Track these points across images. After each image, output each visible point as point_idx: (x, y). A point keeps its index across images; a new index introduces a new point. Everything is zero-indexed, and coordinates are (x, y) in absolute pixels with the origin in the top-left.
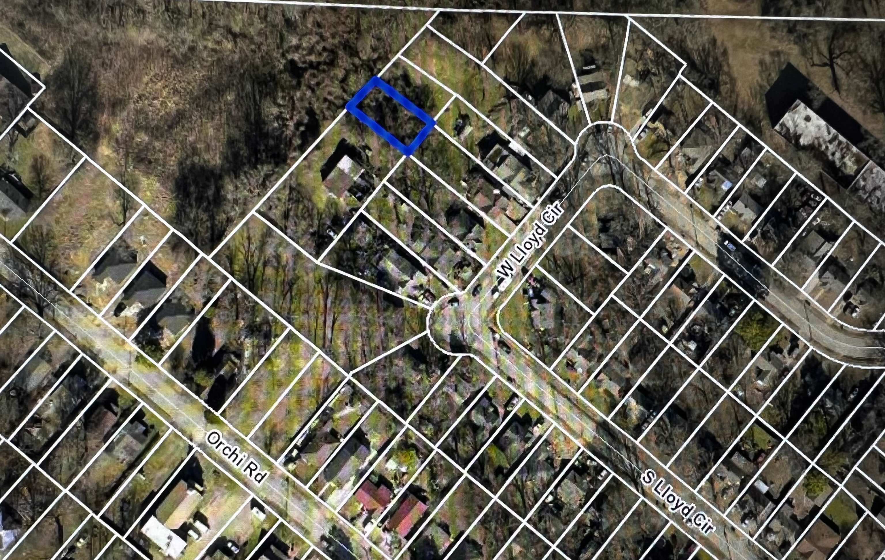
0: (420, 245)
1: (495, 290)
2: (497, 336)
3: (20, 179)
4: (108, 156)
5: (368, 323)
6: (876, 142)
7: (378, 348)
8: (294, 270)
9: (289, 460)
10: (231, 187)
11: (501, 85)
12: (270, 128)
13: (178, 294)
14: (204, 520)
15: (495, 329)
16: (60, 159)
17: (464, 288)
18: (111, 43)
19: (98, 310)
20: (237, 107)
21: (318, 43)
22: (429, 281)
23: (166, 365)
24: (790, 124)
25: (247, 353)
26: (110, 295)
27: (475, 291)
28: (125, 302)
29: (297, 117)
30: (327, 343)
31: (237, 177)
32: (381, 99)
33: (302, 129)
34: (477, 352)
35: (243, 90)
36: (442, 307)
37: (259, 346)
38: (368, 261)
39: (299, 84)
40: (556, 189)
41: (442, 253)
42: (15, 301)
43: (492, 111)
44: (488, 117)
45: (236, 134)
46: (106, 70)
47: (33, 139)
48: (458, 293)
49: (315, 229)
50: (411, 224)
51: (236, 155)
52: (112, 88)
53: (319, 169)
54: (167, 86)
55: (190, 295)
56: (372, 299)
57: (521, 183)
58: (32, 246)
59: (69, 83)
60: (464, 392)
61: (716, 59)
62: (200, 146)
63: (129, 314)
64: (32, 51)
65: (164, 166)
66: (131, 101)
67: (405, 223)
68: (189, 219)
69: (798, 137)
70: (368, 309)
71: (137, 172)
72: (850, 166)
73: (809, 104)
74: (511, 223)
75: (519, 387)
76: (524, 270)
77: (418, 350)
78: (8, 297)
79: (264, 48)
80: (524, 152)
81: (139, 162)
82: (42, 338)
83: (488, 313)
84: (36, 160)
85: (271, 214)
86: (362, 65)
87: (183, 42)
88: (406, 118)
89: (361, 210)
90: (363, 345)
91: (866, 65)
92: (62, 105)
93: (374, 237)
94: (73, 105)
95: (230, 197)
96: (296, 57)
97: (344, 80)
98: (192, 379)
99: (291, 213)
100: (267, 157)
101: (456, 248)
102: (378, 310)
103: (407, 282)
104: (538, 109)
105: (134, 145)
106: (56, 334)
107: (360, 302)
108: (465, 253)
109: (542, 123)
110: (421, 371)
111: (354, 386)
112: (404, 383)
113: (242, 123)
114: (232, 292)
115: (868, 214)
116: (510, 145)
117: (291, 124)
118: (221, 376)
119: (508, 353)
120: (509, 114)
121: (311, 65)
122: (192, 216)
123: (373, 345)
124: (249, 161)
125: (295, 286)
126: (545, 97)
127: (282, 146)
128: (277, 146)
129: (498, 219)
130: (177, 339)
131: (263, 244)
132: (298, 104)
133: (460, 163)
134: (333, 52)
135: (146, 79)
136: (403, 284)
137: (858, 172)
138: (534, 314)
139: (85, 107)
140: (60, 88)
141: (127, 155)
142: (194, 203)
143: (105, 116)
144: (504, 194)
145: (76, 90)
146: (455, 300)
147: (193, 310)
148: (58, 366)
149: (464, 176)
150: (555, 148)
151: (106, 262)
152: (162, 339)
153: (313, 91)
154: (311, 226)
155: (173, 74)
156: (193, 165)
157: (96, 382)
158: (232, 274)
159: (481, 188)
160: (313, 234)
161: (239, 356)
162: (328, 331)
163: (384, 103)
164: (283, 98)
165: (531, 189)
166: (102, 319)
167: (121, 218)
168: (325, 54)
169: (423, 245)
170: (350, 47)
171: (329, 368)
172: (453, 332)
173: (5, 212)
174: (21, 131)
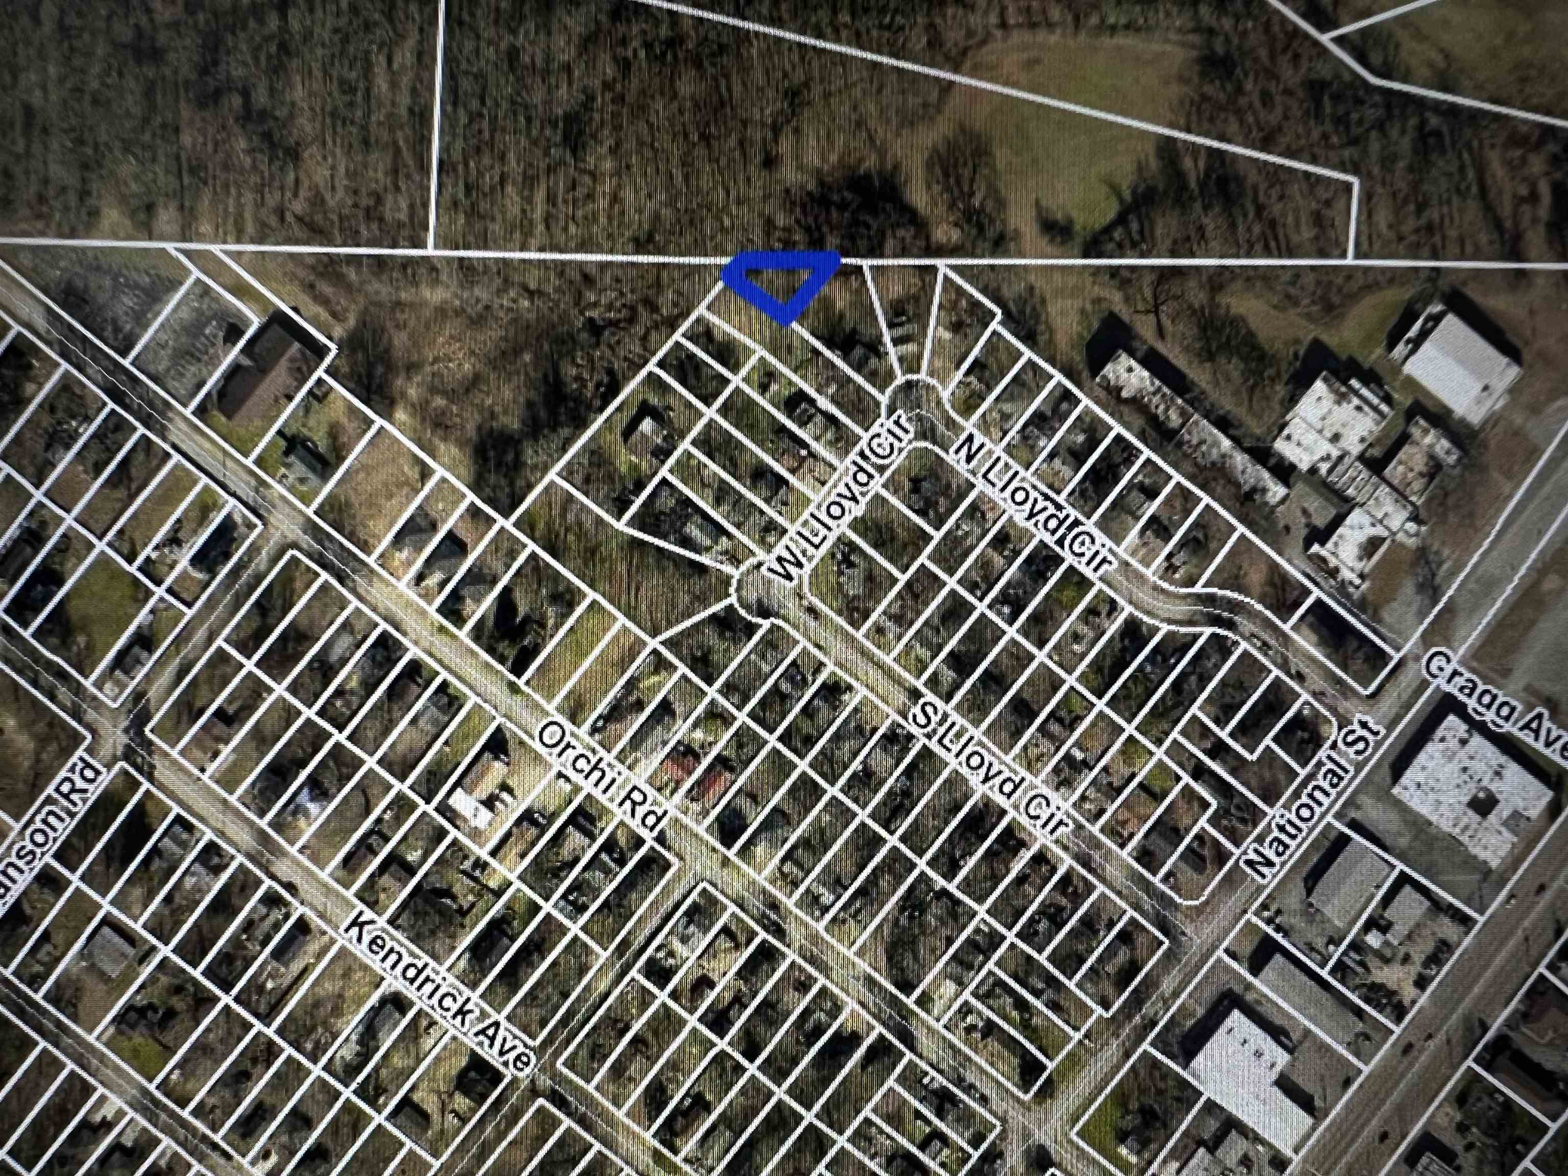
0: (724, 509)
2: (805, 603)
3: (316, 447)
4: (404, 420)
6: (1203, 392)
7: (683, 615)
8: (596, 536)
9: (594, 730)
10: (530, 452)
12: (570, 389)
13: (479, 564)
14: (510, 791)
16: (354, 425)
18: (405, 304)
19: (399, 579)
20: (534, 368)
21: (617, 299)
22: (734, 546)
23: (469, 634)
24: (1111, 376)
25: (551, 622)
28: (425, 572)
29: (597, 378)
30: (632, 610)
32: (686, 358)
33: (602, 388)
34: (785, 619)
35: (541, 350)
36: (748, 572)
37: (562, 614)
38: (672, 525)
39: (598, 343)
41: (748, 517)
42: (315, 570)
43: (798, 367)
44: (794, 373)
46: (400, 331)
47: (328, 405)
48: (764, 557)
49: (616, 492)
50: (715, 488)
51: (535, 418)
52: (406, 350)
53: (621, 432)
54: (462, 348)
55: (490, 563)
56: (676, 565)
57: (829, 443)
58: (331, 516)
59: (363, 346)
61: (1034, 309)
62: (498, 409)
63: (430, 583)
64: (324, 315)
65: (462, 432)
66: (426, 365)
67: (709, 487)
68: (488, 486)
69: (1119, 389)
70: (673, 576)
71: (435, 438)
72: (1175, 419)
73: (1132, 354)
74: (817, 484)
75: (826, 655)
77: (724, 618)
78: (308, 567)
79: (562, 306)
80: (832, 410)
81: (436, 427)
82: (343, 610)
84: (331, 427)
85: (571, 477)
86: (662, 322)
87: (478, 300)
88: (709, 375)
90: (668, 612)
91: (1194, 312)
92: (356, 369)
93: (677, 502)
94: (367, 369)
95: (528, 460)
96: (595, 314)
97: (644, 338)
98: (495, 648)
99: (593, 476)
100: (566, 419)
101: (762, 512)
102: (683, 577)
103: (712, 546)
104: (846, 365)
105: (431, 410)
106: (357, 605)
107: (664, 568)
108: (770, 517)
109: (849, 380)
110: (727, 639)
111: (659, 654)
112: (709, 651)
113: (540, 385)
114: (533, 559)
115: (1190, 469)
116: (817, 404)
117: (590, 385)
118: (524, 645)
119: (817, 619)
120: (816, 371)
121: (611, 323)
122: (491, 482)
123: (677, 612)
124: (549, 424)
125: (598, 553)
126: (854, 351)
127: (581, 407)
128: (576, 407)
129: (805, 481)
130: (479, 609)
131: (565, 509)
132: (598, 364)
134: (633, 309)
135: (441, 341)
136: (708, 549)
137: (1183, 425)
138: (842, 579)
139: (380, 370)
140: (353, 351)
142: (493, 469)
143: (400, 380)
144: (812, 455)
145: (370, 354)
146: (761, 565)
147: (494, 578)
148: (359, 638)
149: (770, 436)
150: (863, 405)
151: (405, 531)
152: (465, 608)
153: (613, 349)
154: (613, 489)
155: (468, 336)
156: (491, 430)
157: (398, 653)
158: (534, 541)
159: (788, 449)
161: (543, 625)
162: (632, 598)
163: (687, 361)
164: (582, 358)
165: (839, 449)
166: (404, 589)
167: (418, 485)
168: (624, 311)
169: (728, 509)
170: (650, 303)
171: (632, 634)
172: (760, 598)
173: (302, 480)
174: (316, 397)
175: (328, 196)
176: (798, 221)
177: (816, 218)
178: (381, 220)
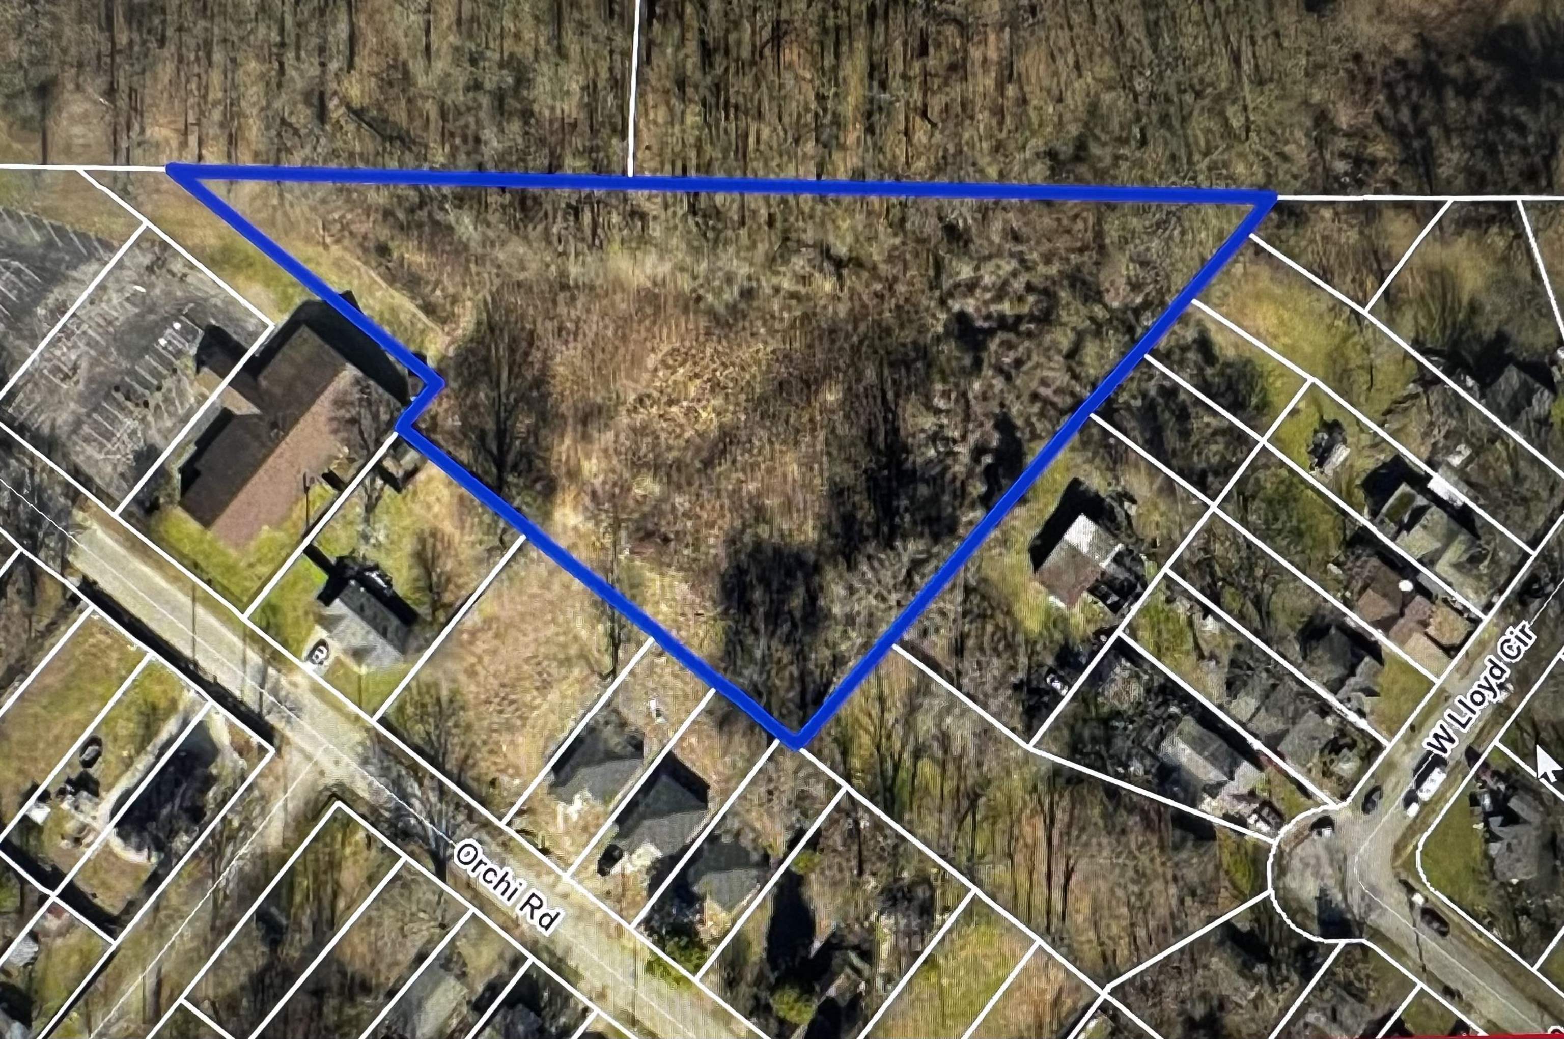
0: (1246, 704)
1: (1410, 798)
2: (1418, 899)
3: (389, 583)
4: (575, 529)
5: (1141, 876)
7: (1165, 930)
8: (979, 765)
10: (839, 590)
11: (1407, 355)
12: (919, 460)
13: (735, 824)
15: (1411, 881)
16: (473, 538)
17: (1343, 797)
18: (577, 286)
19: (564, 863)
20: (847, 417)
21: (1015, 274)
22: (1269, 782)
23: (714, 978)
25: (885, 949)
26: (587, 830)
27: (1368, 803)
28: (621, 844)
29: (977, 435)
30: (1055, 921)
31: (851, 566)
32: (1153, 392)
33: (988, 459)
34: (1377, 935)
35: (859, 380)
36: (1298, 838)
37: (909, 934)
38: (1138, 742)
39: (978, 364)
40: (1533, 578)
41: (1294, 721)
42: (385, 848)
43: (1389, 412)
44: (1381, 425)
45: (846, 474)
46: (566, 342)
47: (415, 493)
48: (1332, 806)
49: (1021, 675)
50: (1225, 659)
51: (848, 520)
52: (579, 381)
53: (1027, 545)
54: (697, 376)
55: (758, 825)
56: (1148, 825)
57: (1458, 566)
58: (419, 727)
59: (487, 372)
60: (1350, 1022)
62: (772, 502)
63: (629, 869)
64: (408, 307)
65: (696, 549)
66: (623, 410)
67: (1213, 656)
68: (752, 660)
70: (1140, 848)
71: (638, 563)
74: (1439, 652)
75: (1468, 1008)
76: (1472, 755)
77: (1252, 931)
78: (370, 838)
79: (901, 288)
80: (1461, 498)
81: (642, 539)
82: (444, 927)
83: (1398, 849)
84: (422, 541)
85: (925, 645)
86: (1110, 321)
87: (729, 279)
88: (1209, 431)
89: (1119, 633)
90: (1133, 925)
92: (475, 421)
93: (1148, 691)
94: (498, 422)
95: (836, 610)
96: (970, 305)
97: (1073, 354)
98: (768, 1008)
99: (971, 643)
100: (914, 523)
101: (1324, 709)
102: (1162, 848)
103: (1221, 785)
104: (1487, 406)
105: (631, 503)
106: (474, 916)
107: (1123, 832)
108: (1343, 720)
109: (1497, 436)
110: (1258, 980)
111: (1115, 1015)
112: (1221, 1007)
113: (859, 451)
114: (848, 815)
116: (1431, 485)
117: (963, 450)
118: (831, 1001)
119: (1444, 934)
120: (1427, 417)
121: (1003, 323)
122: (758, 654)
123: (1152, 924)
124: (876, 534)
125: (982, 801)
126: (1502, 380)
127: (946, 498)
128: (935, 499)
129: (1411, 643)
130: (734, 922)
131: (912, 709)
132: (977, 408)
133: (1325, 525)
134: (1048, 294)
135: (651, 361)
136: (1213, 790)
138: (1495, 848)
139: (523, 423)
140: (469, 383)
141: (616, 526)
142: (762, 626)
143: (568, 441)
144: (1420, 589)
145: (503, 388)
146: (1325, 822)
147: (766, 857)
148: (480, 988)
149: (1335, 553)
150: (1525, 489)
151: (577, 757)
152: (702, 922)
153: (1008, 378)
154: (1013, 669)
155: (709, 351)
156: (758, 545)
157: (562, 1020)
158: (848, 779)
159: (1373, 579)
160: (1017, 687)
161: (868, 955)
162: (1057, 895)
163: (1160, 400)
164: (945, 394)
165: (1479, 578)
166: (573, 882)
167: (607, 661)
168: (1031, 299)
169: (1253, 703)
170: (1084, 283)
171: (1062, 976)
172: (1323, 892)
173: (359, 654)
174: (389, 478)
175: (416, 66)
176: (1379, 118)
177: (1416, 110)
178: (527, 115)
